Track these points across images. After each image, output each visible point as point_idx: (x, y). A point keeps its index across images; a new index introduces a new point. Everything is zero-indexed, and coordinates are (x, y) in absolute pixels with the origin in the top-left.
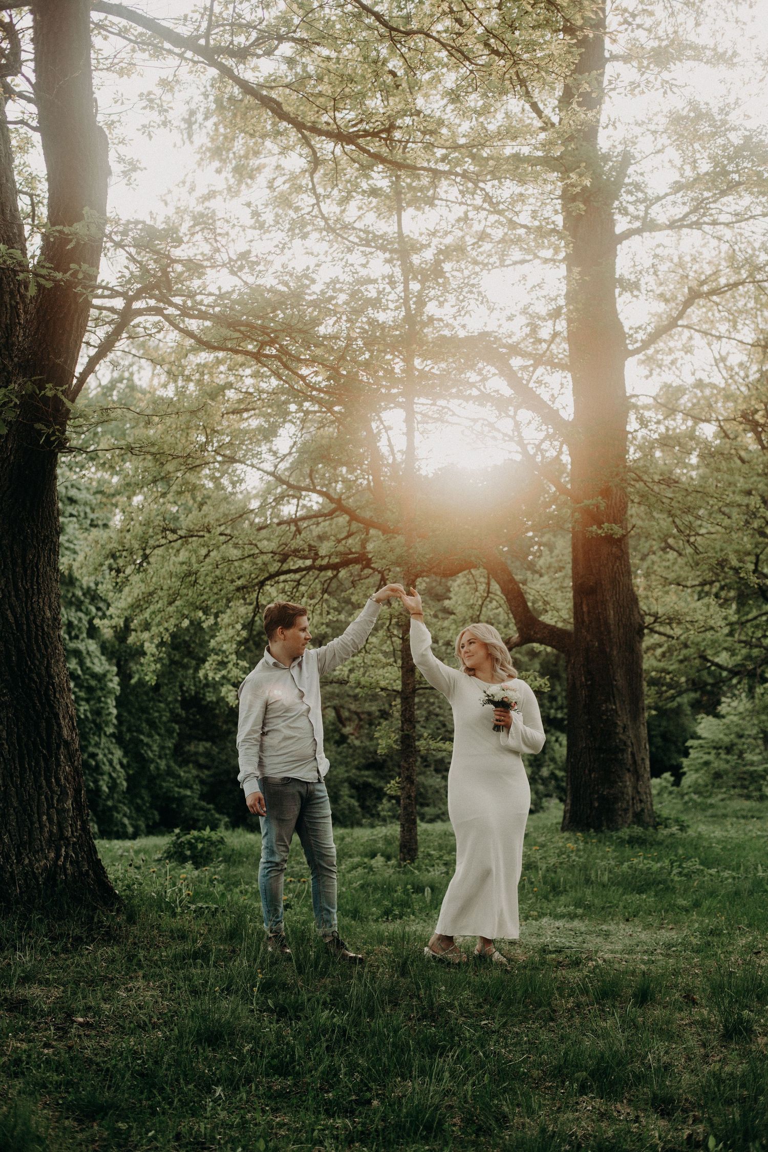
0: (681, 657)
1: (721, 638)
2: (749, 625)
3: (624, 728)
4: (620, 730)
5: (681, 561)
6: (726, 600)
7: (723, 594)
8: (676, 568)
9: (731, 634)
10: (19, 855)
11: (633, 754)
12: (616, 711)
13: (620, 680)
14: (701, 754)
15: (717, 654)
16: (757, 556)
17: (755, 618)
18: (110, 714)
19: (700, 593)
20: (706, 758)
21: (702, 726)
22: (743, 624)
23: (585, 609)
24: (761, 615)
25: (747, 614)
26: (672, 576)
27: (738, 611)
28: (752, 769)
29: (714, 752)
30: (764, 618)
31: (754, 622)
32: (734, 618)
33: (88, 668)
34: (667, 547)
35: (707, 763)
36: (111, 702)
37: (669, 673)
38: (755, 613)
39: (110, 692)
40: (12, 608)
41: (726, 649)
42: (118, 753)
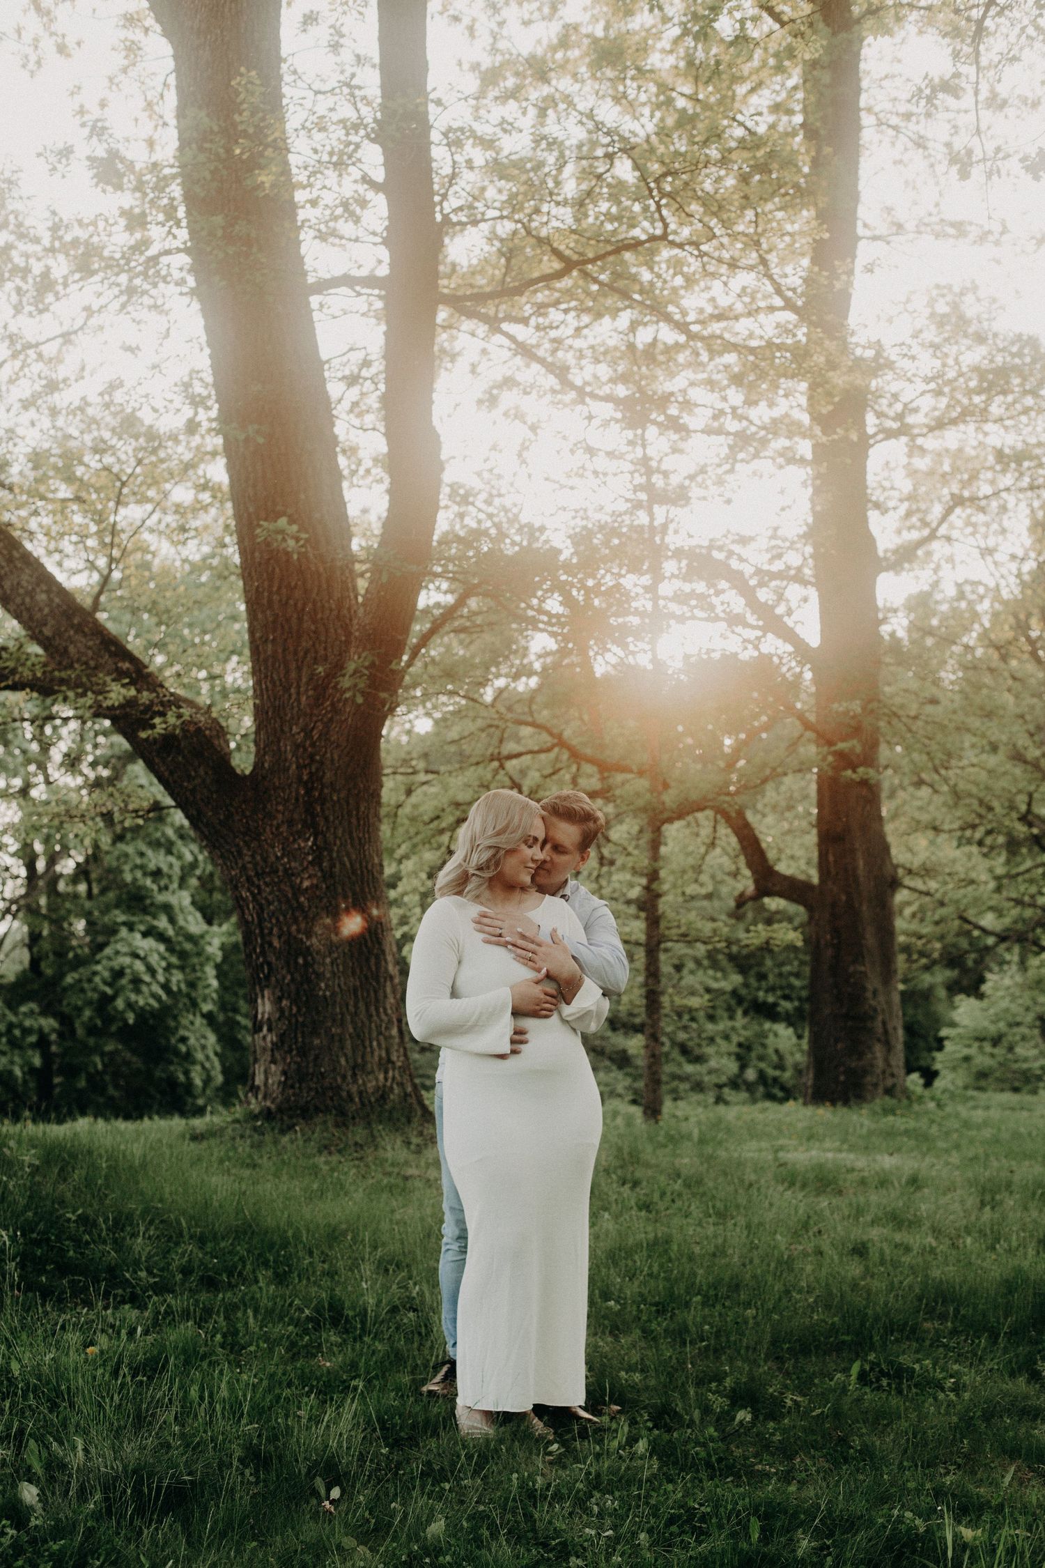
0: (937, 917)
1: (985, 896)
2: (1020, 879)
3: (875, 993)
4: (869, 994)
5: (938, 800)
6: (992, 848)
7: (988, 841)
8: (931, 808)
9: (998, 889)
10: (354, 1075)
11: (884, 1023)
12: (865, 973)
13: (870, 940)
14: (958, 1048)
15: (981, 913)
16: (1030, 795)
17: (1028, 871)
18: (209, 986)
19: (960, 838)
20: (966, 1051)
21: (961, 1010)
22: (1013, 877)
23: (831, 858)
24: (1037, 866)
25: (1018, 865)
26: (925, 817)
27: (1008, 862)
28: (1025, 1066)
29: (976, 1045)
30: (1040, 871)
31: (1027, 876)
32: (1000, 871)
33: (181, 928)
34: (920, 783)
35: (967, 1059)
36: (210, 972)
37: (920, 937)
38: (1028, 863)
39: (208, 959)
40: (348, 855)
41: (991, 908)
42: (212, 1038)
